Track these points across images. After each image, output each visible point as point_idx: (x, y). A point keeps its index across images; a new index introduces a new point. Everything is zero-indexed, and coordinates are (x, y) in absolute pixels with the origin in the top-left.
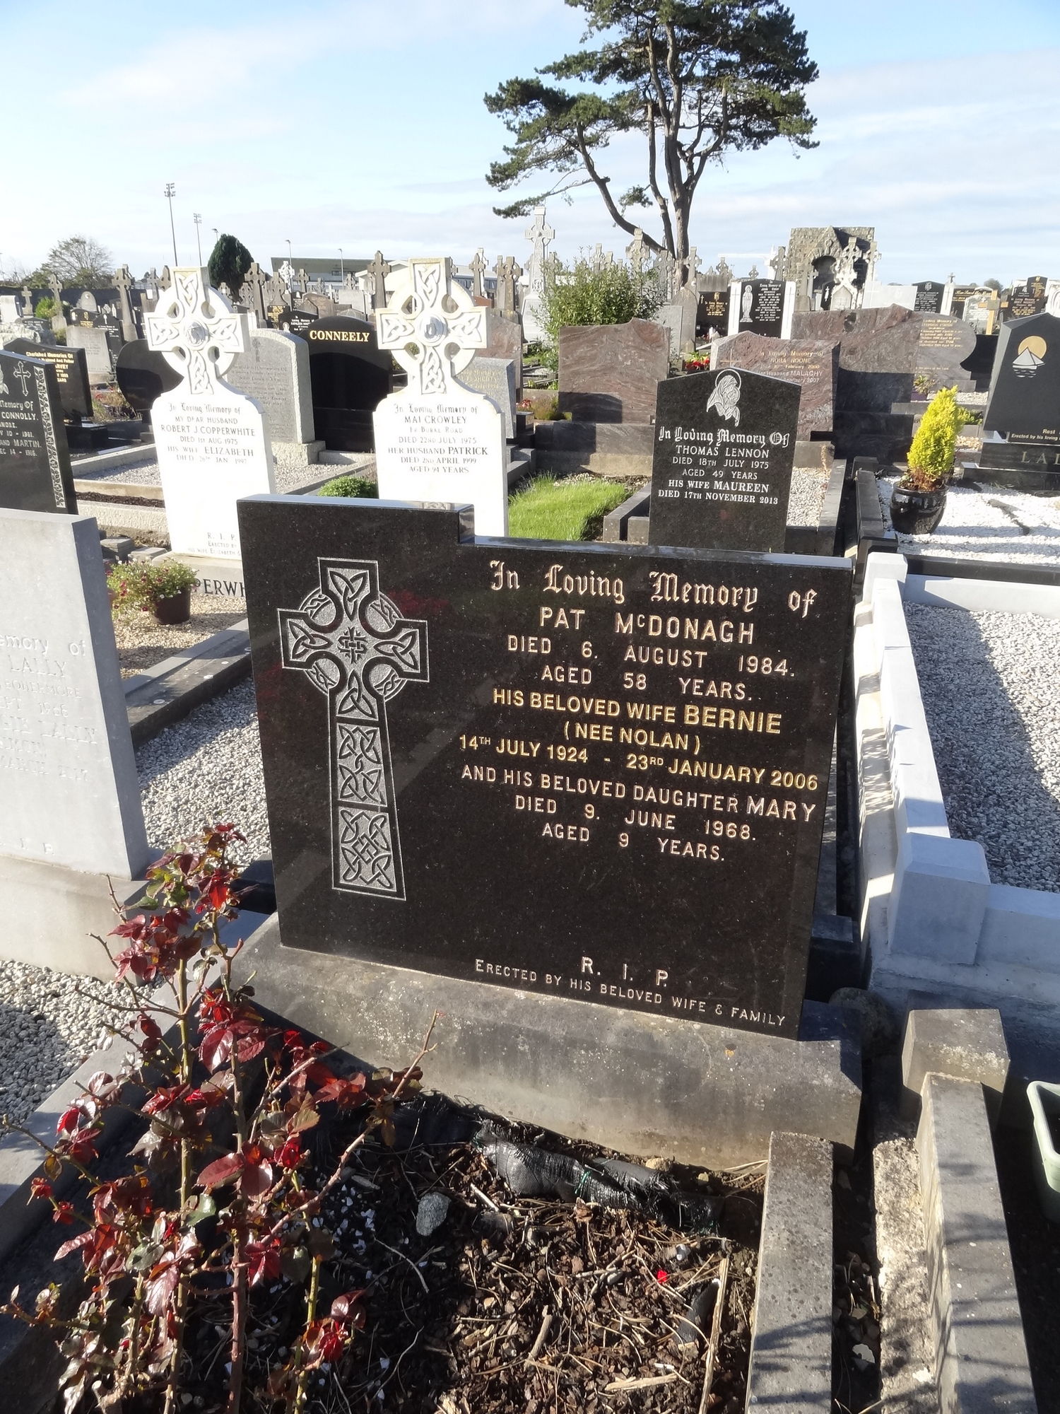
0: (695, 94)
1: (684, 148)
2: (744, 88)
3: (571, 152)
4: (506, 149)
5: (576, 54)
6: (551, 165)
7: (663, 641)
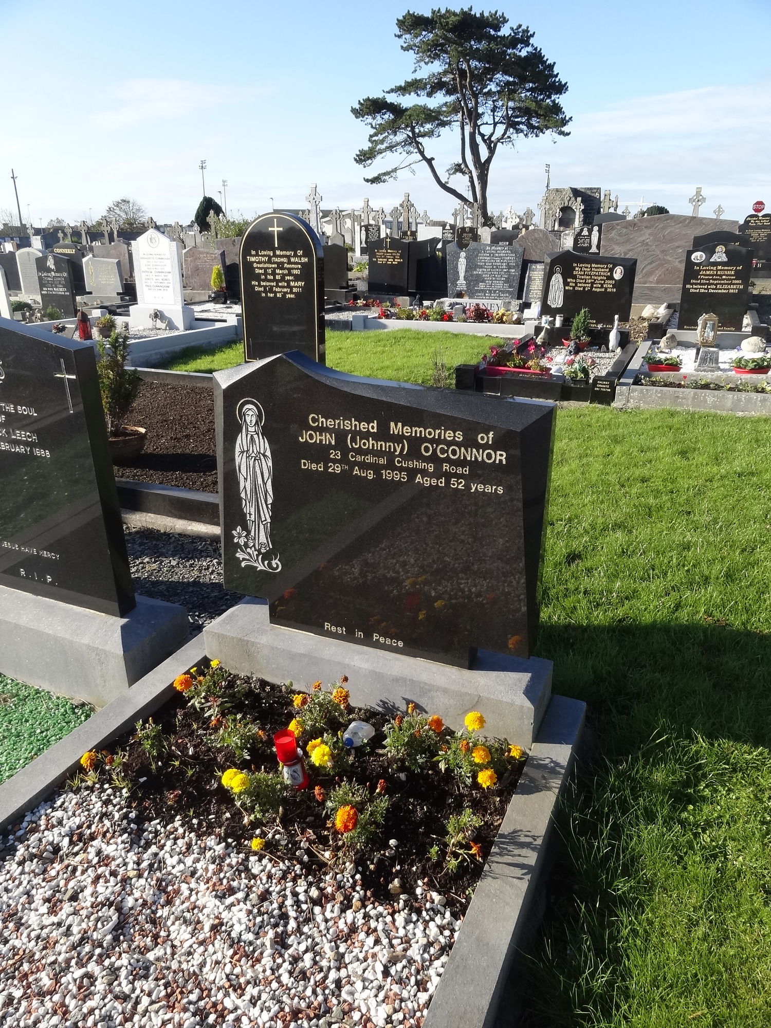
5: (409, 80)
6: (399, 151)
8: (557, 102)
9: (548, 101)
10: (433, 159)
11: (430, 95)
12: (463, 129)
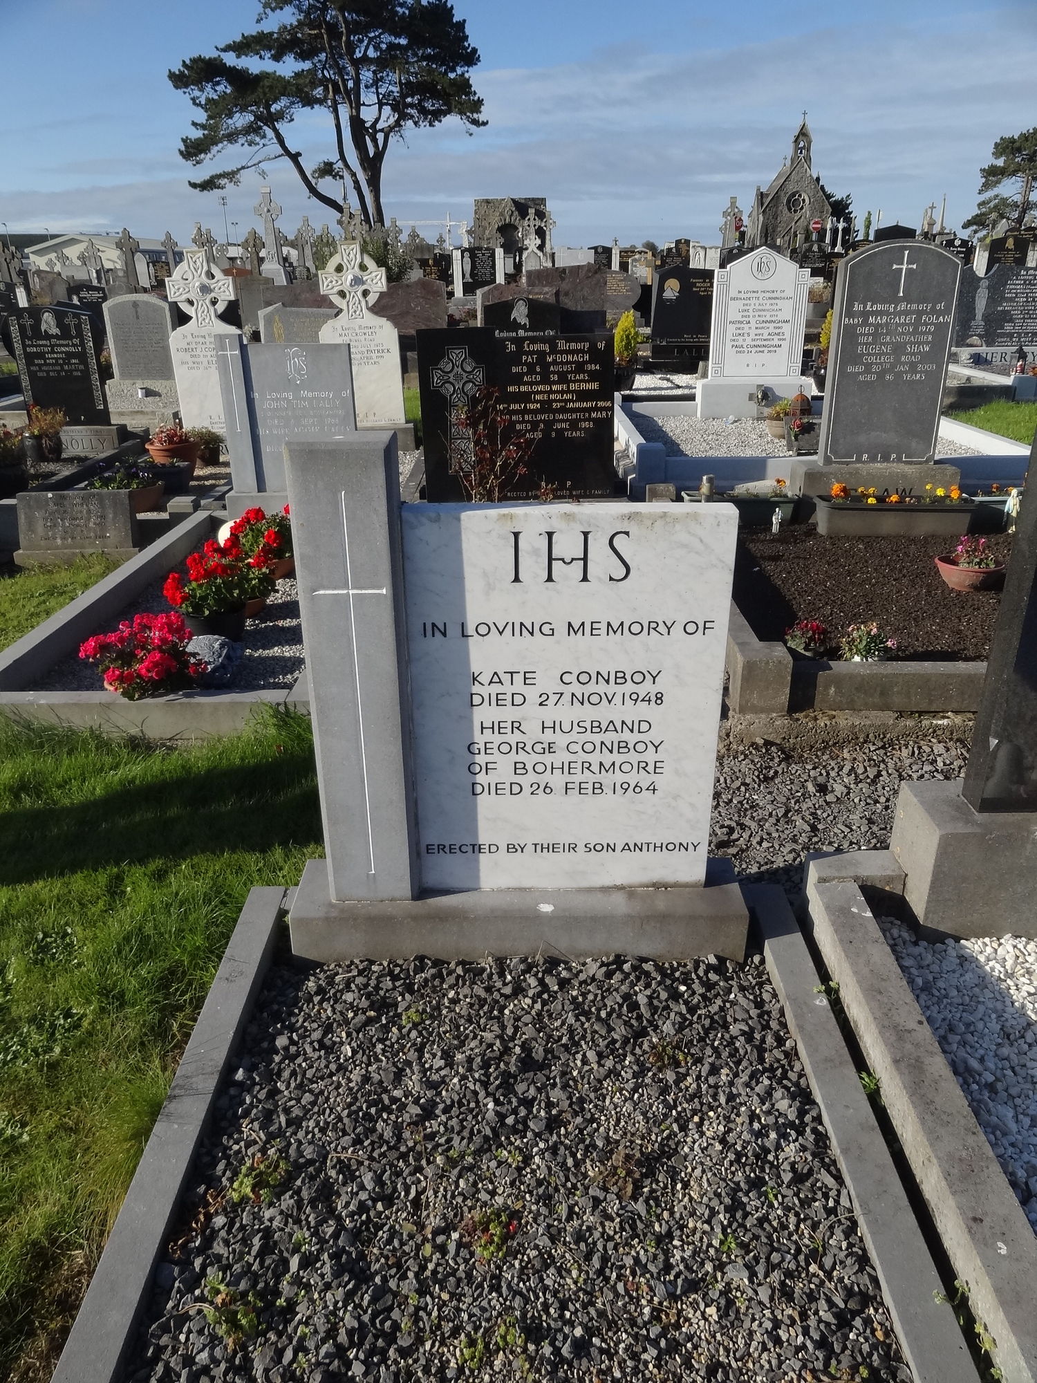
0: (370, 74)
1: (367, 125)
2: (416, 69)
3: (260, 128)
4: (194, 124)
5: (254, 34)
6: (242, 140)
7: (562, 363)
8: (467, 75)
9: (452, 75)
10: (299, 154)
11: (277, 58)
12: (336, 111)
